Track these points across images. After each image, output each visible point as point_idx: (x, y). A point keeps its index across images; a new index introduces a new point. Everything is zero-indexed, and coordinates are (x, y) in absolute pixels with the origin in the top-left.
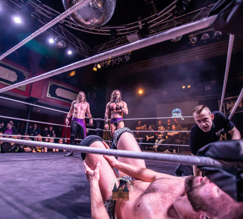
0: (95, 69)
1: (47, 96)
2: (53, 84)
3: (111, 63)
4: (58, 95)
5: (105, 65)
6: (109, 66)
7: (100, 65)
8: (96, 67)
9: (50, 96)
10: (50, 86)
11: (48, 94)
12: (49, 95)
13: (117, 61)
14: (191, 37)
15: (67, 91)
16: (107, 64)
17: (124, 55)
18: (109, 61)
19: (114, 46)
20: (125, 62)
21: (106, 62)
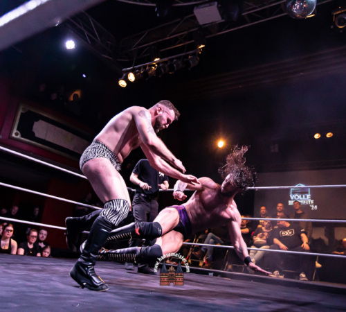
0: (122, 83)
1: (14, 135)
2: (29, 111)
3: (158, 70)
4: (37, 135)
5: (146, 73)
6: (153, 77)
7: (135, 76)
8: (126, 80)
9: (19, 137)
10: (22, 114)
11: (15, 131)
12: (16, 134)
13: (171, 68)
14: (336, 15)
15: (57, 128)
16: (150, 72)
17: (188, 55)
18: (154, 66)
19: (166, 37)
20: (189, 69)
21: (147, 68)
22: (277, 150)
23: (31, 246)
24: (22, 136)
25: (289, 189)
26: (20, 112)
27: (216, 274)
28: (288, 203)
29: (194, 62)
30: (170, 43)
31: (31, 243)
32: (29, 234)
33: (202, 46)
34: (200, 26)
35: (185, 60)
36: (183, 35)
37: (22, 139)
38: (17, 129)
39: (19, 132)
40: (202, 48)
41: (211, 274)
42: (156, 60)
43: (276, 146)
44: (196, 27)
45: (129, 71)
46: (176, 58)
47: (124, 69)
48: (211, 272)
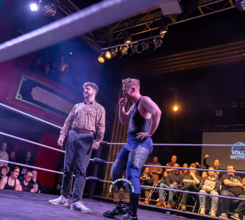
0: (101, 60)
1: (17, 98)
2: (29, 79)
3: (129, 50)
4: (34, 98)
5: (119, 52)
6: (125, 55)
7: (111, 55)
8: (104, 57)
9: (20, 99)
11: (18, 94)
12: (19, 97)
15: (50, 93)
16: (123, 52)
17: (153, 39)
18: (126, 46)
19: (136, 25)
20: (154, 50)
21: (121, 48)
22: (221, 114)
23: (26, 184)
24: (23, 99)
25: (231, 147)
26: (23, 80)
27: (172, 213)
28: (230, 157)
29: (157, 44)
30: (139, 29)
31: (27, 181)
32: (26, 174)
33: (165, 32)
34: (163, 16)
35: (151, 42)
36: (149, 23)
37: (23, 100)
38: (20, 93)
39: (21, 95)
40: (165, 34)
41: (168, 213)
42: (128, 42)
43: (221, 111)
44: (160, 17)
45: (106, 51)
46: (144, 41)
47: (102, 49)
48: (168, 211)
